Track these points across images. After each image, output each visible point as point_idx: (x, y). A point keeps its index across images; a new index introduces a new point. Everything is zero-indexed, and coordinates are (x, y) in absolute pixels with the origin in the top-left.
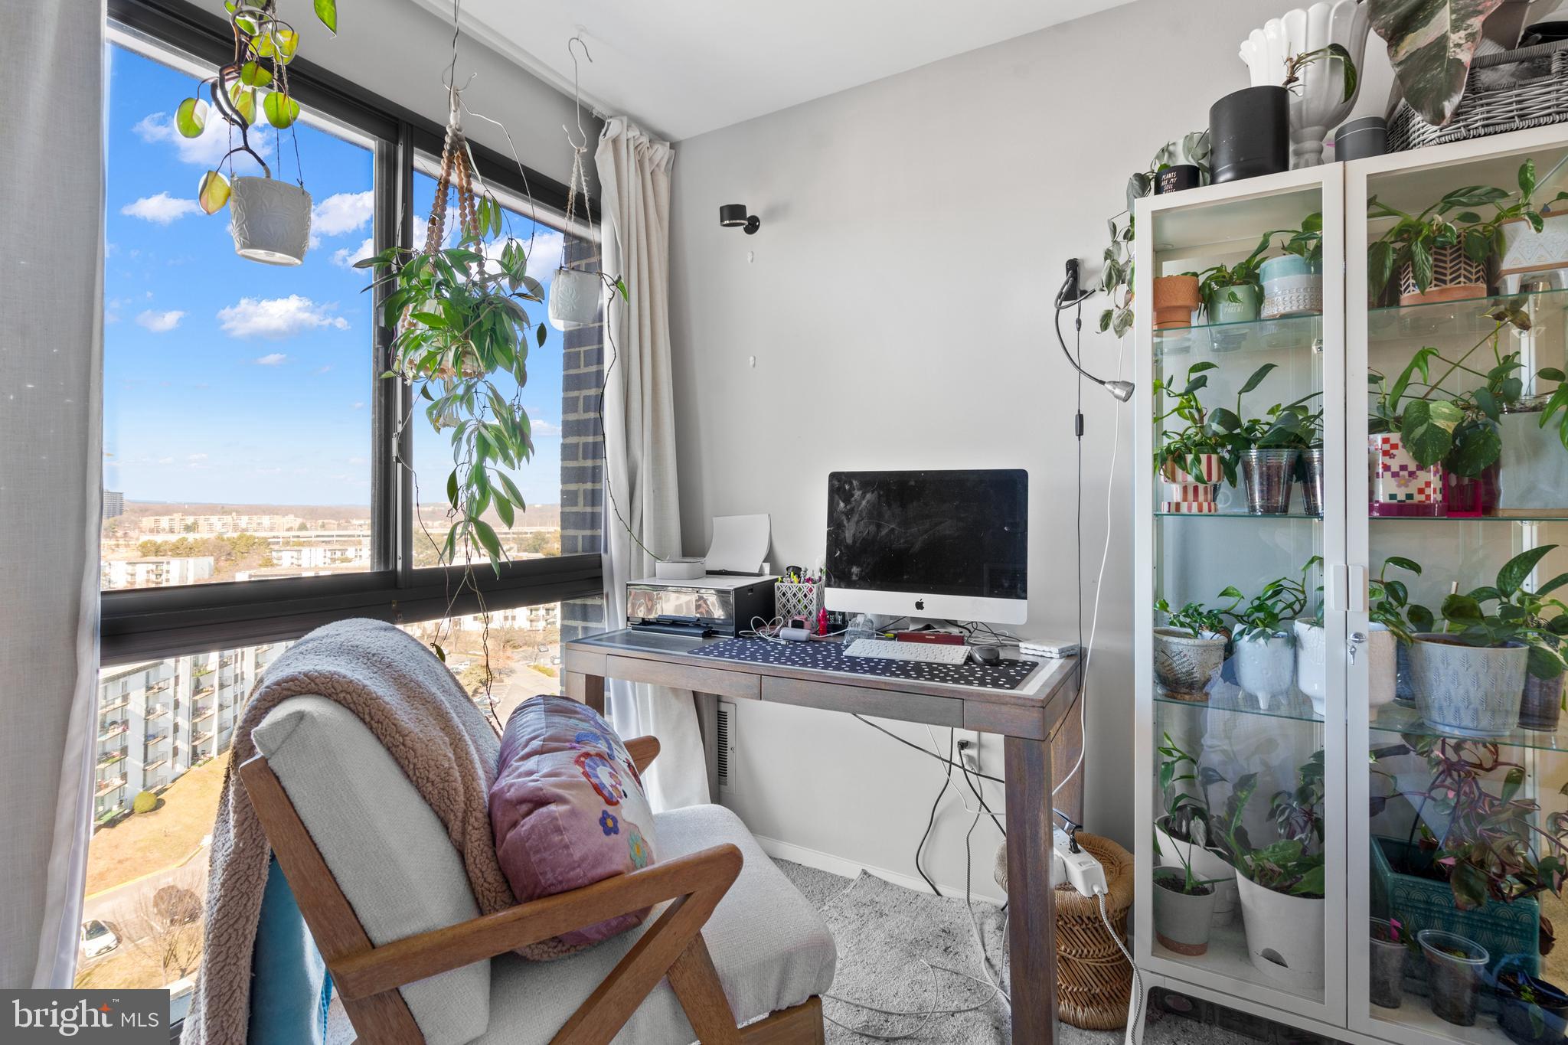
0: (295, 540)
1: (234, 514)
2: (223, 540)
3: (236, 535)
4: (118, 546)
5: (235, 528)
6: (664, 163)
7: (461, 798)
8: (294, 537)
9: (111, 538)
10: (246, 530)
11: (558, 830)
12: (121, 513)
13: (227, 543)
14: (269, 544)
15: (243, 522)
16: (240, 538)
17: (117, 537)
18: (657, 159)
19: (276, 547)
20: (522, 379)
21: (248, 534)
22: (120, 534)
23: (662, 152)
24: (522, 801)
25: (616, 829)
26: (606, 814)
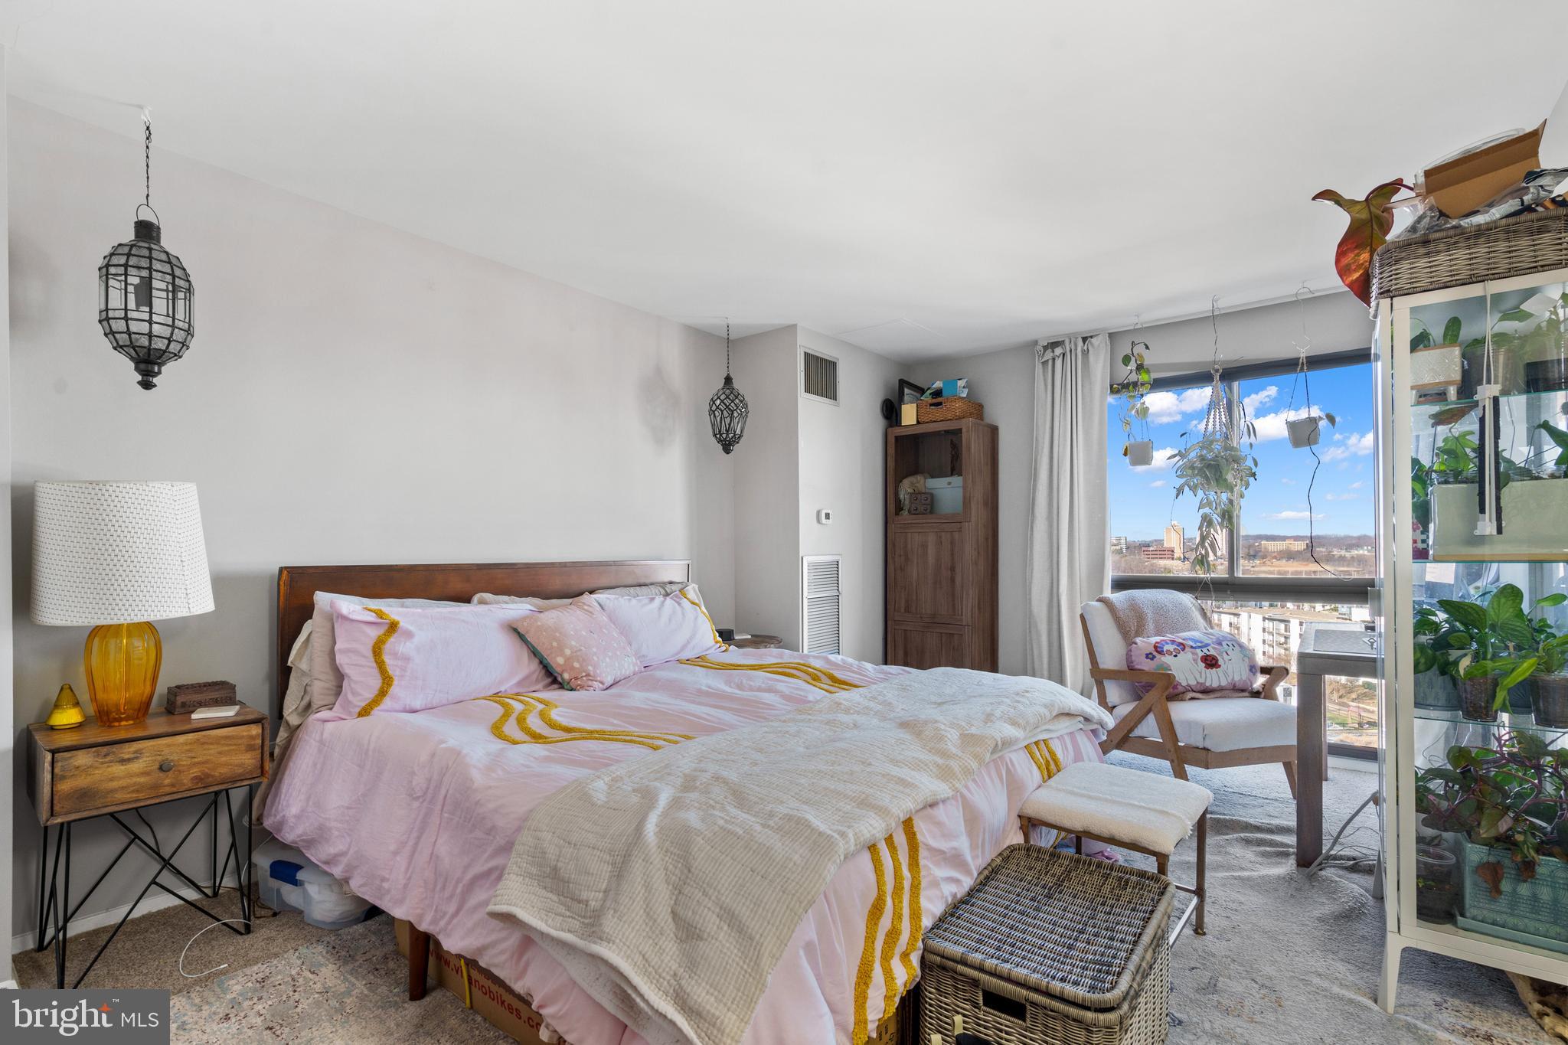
25: (1152, 659)
26: (1151, 654)
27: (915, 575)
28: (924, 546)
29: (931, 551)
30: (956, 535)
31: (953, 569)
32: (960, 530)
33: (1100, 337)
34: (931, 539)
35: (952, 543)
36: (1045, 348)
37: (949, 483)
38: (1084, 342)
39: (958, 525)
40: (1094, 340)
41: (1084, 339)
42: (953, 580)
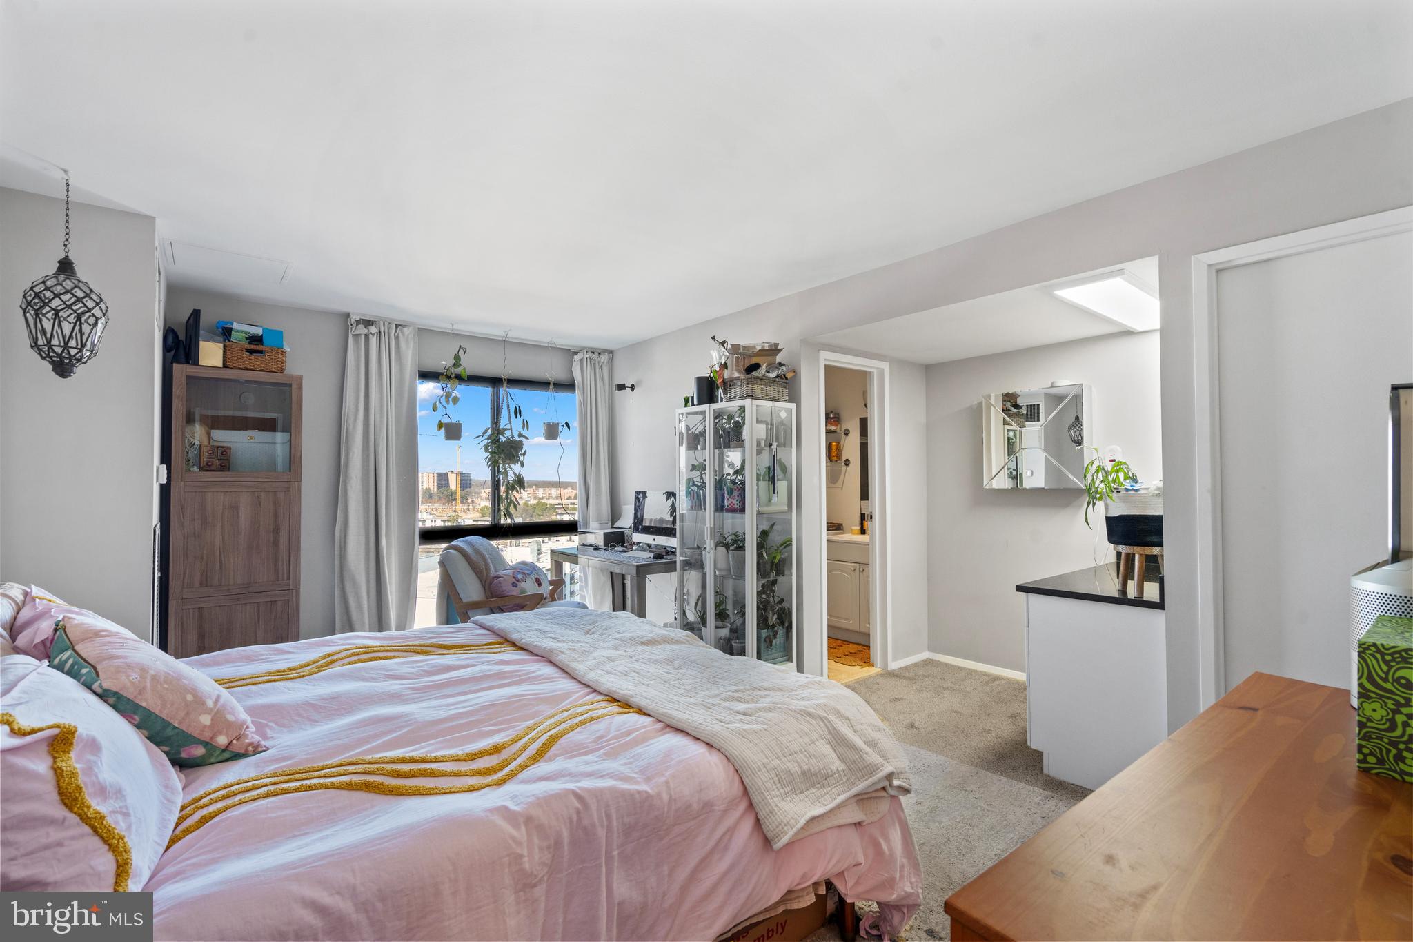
0: (572, 506)
1: (534, 487)
2: (528, 506)
3: (535, 502)
4: (469, 509)
5: (536, 497)
6: (606, 362)
7: (485, 574)
8: (571, 504)
9: (465, 504)
10: (542, 499)
11: (500, 583)
12: (470, 487)
13: (530, 508)
14: (556, 508)
15: (540, 492)
16: (538, 504)
17: (468, 503)
18: (602, 360)
19: (559, 511)
20: (522, 465)
21: (543, 501)
22: (470, 501)
23: (604, 358)
24: (495, 577)
25: (516, 587)
26: (514, 583)
27: (218, 542)
28: (235, 508)
29: (244, 514)
30: (281, 496)
31: (276, 531)
32: (288, 490)
33: (411, 328)
34: (245, 500)
35: (276, 504)
36: (358, 322)
37: (251, 438)
38: (396, 327)
39: (286, 485)
40: (405, 330)
41: (397, 326)
42: (276, 543)
